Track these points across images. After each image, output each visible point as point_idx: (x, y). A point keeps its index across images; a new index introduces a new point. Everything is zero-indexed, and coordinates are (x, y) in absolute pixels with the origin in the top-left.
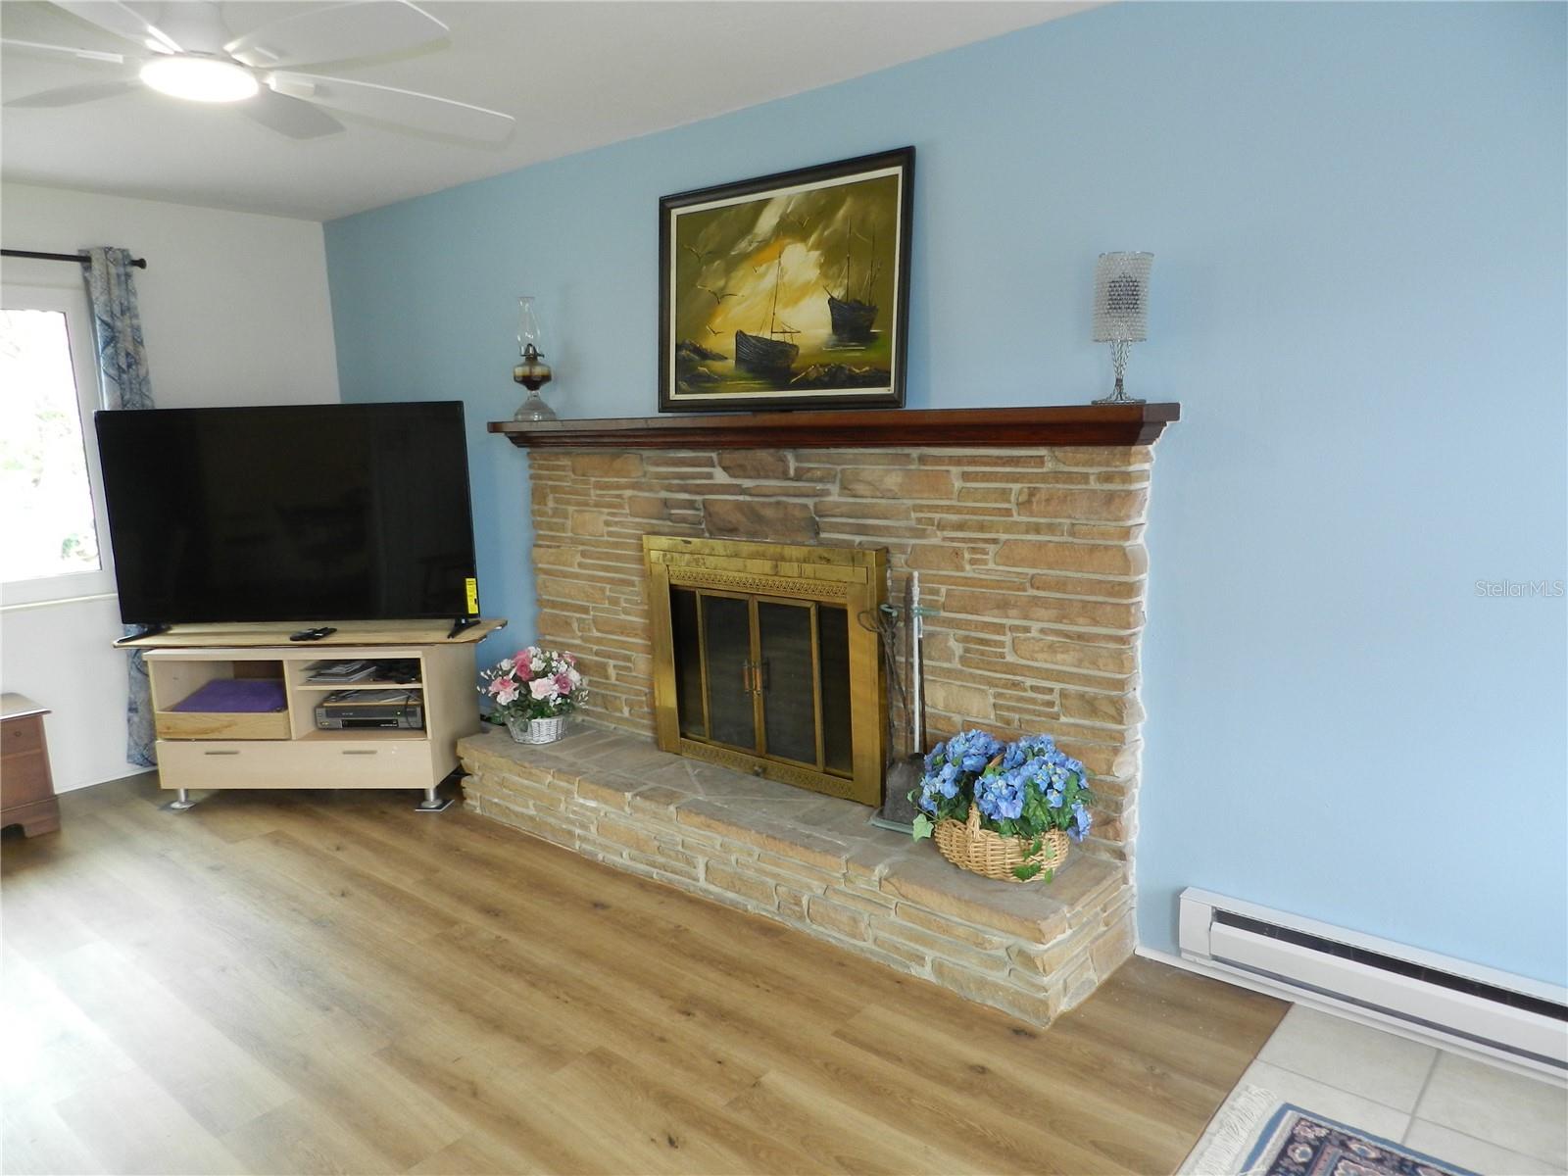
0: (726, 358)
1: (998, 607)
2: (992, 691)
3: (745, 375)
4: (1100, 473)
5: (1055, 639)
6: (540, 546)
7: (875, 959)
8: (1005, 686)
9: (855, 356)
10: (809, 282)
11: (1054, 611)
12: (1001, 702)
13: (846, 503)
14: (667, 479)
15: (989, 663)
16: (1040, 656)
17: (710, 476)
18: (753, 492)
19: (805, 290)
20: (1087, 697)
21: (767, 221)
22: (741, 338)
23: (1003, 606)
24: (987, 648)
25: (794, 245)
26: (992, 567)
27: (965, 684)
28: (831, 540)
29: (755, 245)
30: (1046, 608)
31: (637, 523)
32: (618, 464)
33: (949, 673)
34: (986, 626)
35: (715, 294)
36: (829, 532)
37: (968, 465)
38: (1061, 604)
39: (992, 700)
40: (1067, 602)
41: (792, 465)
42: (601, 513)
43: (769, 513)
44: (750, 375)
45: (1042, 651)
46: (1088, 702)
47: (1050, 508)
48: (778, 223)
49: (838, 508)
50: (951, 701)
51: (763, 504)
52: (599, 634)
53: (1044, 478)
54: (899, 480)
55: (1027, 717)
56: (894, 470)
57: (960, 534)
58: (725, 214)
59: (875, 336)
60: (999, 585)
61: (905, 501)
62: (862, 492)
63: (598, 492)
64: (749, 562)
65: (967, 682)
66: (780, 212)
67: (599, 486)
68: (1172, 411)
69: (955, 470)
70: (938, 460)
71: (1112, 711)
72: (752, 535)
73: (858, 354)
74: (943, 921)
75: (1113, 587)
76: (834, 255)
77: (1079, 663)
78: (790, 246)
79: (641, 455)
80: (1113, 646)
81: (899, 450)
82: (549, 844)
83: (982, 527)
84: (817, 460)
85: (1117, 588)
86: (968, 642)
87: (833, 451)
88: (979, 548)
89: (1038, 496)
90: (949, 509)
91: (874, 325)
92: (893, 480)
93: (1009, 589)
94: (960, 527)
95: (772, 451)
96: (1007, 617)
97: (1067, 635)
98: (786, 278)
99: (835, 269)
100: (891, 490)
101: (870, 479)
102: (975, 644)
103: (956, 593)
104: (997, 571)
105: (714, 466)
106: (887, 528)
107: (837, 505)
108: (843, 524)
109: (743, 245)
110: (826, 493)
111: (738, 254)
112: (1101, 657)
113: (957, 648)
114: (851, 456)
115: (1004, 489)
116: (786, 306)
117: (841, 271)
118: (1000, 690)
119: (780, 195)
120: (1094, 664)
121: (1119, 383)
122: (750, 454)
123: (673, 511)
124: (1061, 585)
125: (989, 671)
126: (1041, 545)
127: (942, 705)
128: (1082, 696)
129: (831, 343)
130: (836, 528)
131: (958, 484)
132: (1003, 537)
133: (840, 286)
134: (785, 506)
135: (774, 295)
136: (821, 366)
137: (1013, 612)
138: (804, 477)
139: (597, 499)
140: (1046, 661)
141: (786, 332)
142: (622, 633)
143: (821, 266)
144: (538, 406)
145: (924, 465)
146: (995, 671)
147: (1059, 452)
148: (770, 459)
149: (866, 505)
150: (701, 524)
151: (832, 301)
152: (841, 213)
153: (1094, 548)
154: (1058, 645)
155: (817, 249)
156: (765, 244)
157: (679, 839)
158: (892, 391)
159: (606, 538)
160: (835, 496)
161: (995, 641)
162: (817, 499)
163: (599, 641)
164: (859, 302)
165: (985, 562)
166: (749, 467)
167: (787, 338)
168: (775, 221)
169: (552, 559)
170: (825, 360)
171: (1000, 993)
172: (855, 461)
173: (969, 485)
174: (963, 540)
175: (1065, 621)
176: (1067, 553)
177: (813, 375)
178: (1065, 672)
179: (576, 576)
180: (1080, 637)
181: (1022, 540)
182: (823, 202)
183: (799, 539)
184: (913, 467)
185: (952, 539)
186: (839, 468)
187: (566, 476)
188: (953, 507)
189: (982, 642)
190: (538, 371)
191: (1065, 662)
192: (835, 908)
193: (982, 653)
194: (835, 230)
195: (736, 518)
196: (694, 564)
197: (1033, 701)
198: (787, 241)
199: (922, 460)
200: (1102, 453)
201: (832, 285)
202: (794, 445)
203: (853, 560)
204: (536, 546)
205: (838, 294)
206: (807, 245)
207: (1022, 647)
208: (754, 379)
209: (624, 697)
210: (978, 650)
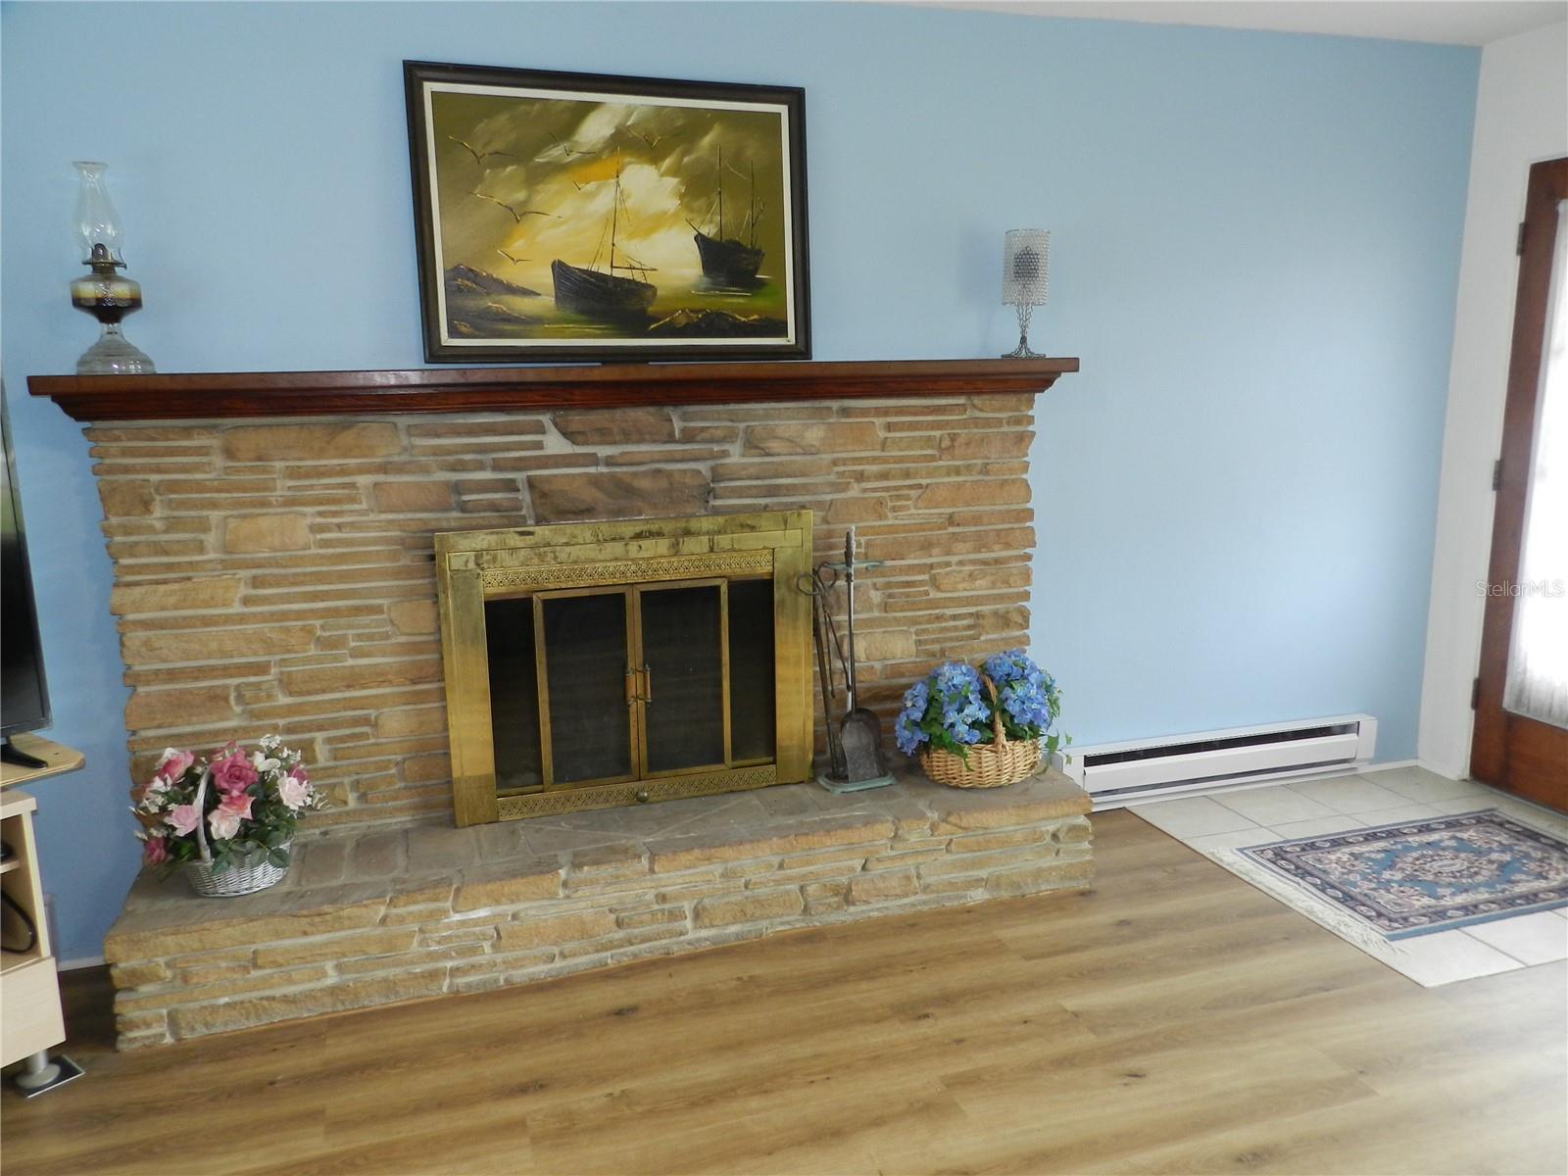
0: (539, 295)
1: (922, 548)
2: (913, 630)
3: (574, 317)
4: (1010, 417)
5: (972, 568)
6: (129, 585)
7: (925, 908)
8: (929, 622)
9: (735, 302)
10: (666, 213)
11: (971, 543)
12: (926, 637)
13: (753, 465)
14: (456, 453)
15: (914, 603)
16: (960, 586)
17: (539, 446)
18: (620, 460)
19: (656, 222)
20: (1000, 613)
21: (595, 130)
22: (560, 269)
23: (926, 546)
24: (912, 590)
25: (639, 166)
26: (914, 513)
27: (889, 629)
28: (728, 506)
29: (574, 156)
30: (964, 542)
31: (390, 522)
32: (347, 438)
33: (870, 623)
34: (911, 569)
35: (511, 209)
36: (729, 498)
37: (896, 416)
38: (978, 536)
39: (914, 637)
40: (983, 533)
41: (678, 425)
42: (304, 515)
43: (644, 484)
44: (583, 317)
45: (964, 580)
46: (1002, 617)
47: (969, 451)
48: (612, 135)
49: (745, 469)
50: (874, 650)
51: (635, 474)
52: (289, 700)
53: (965, 424)
54: (821, 434)
55: (949, 644)
56: (813, 424)
57: (885, 484)
58: (523, 108)
59: (762, 283)
60: (921, 527)
61: (824, 456)
62: (777, 450)
63: (291, 483)
64: (633, 547)
65: (891, 626)
66: (616, 121)
67: (293, 473)
68: (1072, 365)
69: (879, 421)
70: (865, 412)
71: (1020, 620)
72: (617, 513)
73: (741, 300)
74: (1002, 835)
75: (1018, 513)
76: (698, 186)
77: (993, 585)
78: (631, 166)
79: (395, 424)
80: (1020, 564)
81: (817, 404)
82: (395, 1008)
83: (907, 475)
84: (712, 418)
85: (1022, 515)
86: (891, 588)
87: (732, 406)
88: (902, 495)
89: (958, 440)
90: (874, 460)
91: (760, 271)
92: (814, 434)
93: (931, 529)
94: (884, 476)
95: (651, 409)
96: (931, 556)
97: (985, 563)
98: (629, 203)
99: (701, 203)
100: (812, 446)
101: (787, 435)
102: (899, 588)
103: (878, 541)
104: (918, 514)
105: (543, 432)
106: (804, 486)
107: (744, 466)
108: (749, 487)
109: (556, 153)
110: (725, 454)
111: (549, 163)
112: (1012, 574)
113: (876, 597)
114: (761, 412)
115: (929, 437)
116: (631, 236)
117: (710, 206)
118: (923, 627)
119: (617, 103)
120: (1007, 583)
121: (1023, 340)
122: (618, 414)
123: (466, 498)
124: (977, 520)
125: (914, 610)
126: (959, 486)
127: (864, 656)
128: (995, 614)
129: (703, 286)
130: (739, 493)
131: (882, 434)
132: (924, 482)
133: (711, 222)
134: (669, 475)
135: (613, 221)
136: (691, 311)
137: (935, 551)
138: (698, 438)
139: (289, 493)
140: (965, 590)
141: (634, 268)
142: (349, 687)
143: (682, 196)
144: (123, 351)
145: (848, 417)
146: (920, 610)
147: (977, 400)
148: (651, 419)
149: (781, 463)
150: (520, 510)
151: (701, 240)
152: (707, 141)
153: (1004, 483)
154: (976, 572)
155: (675, 175)
156: (591, 158)
157: (650, 896)
158: (793, 342)
159: (313, 551)
160: (736, 456)
161: (920, 581)
162: (711, 463)
163: (290, 710)
164: (738, 244)
165: (907, 508)
166: (615, 430)
167: (638, 276)
168: (608, 131)
169: (172, 600)
170: (699, 305)
171: (1054, 874)
172: (767, 416)
173: (892, 435)
174: (887, 489)
175: (983, 550)
176: (981, 490)
177: (682, 321)
178: (982, 596)
179: (241, 619)
180: (997, 561)
181: (943, 483)
182: (679, 123)
183: (689, 510)
184: (831, 420)
185: (874, 490)
186: (742, 425)
187: (209, 464)
188: (878, 458)
189: (908, 584)
190: (119, 291)
191: (981, 587)
192: (882, 877)
193: (908, 595)
194: (698, 160)
195: (589, 495)
196: (536, 561)
197: (956, 628)
198: (627, 159)
199: (845, 412)
200: (1011, 400)
201: (699, 220)
202: (677, 402)
203: (786, 522)
204: (116, 585)
205: (709, 230)
206: (659, 170)
207: (944, 581)
208: (592, 323)
209: (347, 780)
210: (902, 593)
